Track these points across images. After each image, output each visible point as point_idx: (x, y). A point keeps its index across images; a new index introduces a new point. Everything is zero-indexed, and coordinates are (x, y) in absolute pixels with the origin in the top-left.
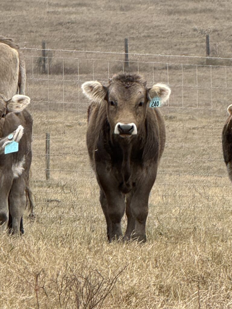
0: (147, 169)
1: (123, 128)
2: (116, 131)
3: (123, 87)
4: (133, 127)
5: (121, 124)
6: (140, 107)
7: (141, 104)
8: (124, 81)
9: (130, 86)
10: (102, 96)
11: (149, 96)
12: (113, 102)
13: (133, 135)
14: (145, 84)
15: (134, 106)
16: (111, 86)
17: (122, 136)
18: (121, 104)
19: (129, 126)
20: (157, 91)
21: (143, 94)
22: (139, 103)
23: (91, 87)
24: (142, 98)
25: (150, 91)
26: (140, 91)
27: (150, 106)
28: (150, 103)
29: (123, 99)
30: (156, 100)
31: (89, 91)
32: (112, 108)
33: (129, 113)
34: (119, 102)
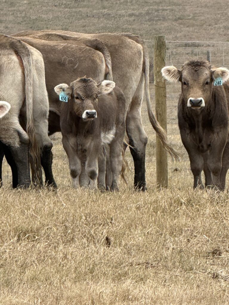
0: (218, 133)
1: (194, 102)
2: (189, 105)
3: (193, 71)
4: (201, 101)
5: (192, 99)
6: (207, 85)
7: (207, 83)
8: (194, 66)
9: (198, 70)
10: (177, 78)
11: (214, 77)
12: (186, 82)
13: (202, 107)
14: (210, 68)
15: (202, 85)
16: (184, 71)
17: (194, 108)
18: (192, 83)
19: (198, 100)
20: (220, 73)
21: (209, 75)
22: (206, 82)
23: (169, 71)
24: (207, 78)
25: (214, 73)
26: (206, 73)
27: (215, 85)
28: (214, 82)
29: (193, 79)
30: (219, 80)
31: (167, 74)
32: (185, 87)
33: (198, 90)
34: (190, 82)
